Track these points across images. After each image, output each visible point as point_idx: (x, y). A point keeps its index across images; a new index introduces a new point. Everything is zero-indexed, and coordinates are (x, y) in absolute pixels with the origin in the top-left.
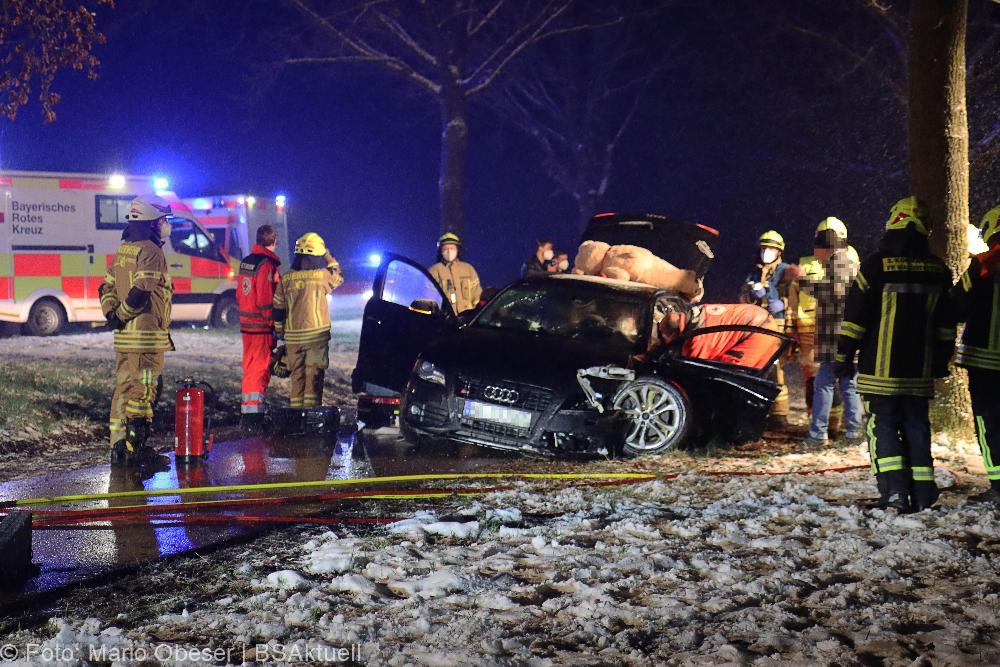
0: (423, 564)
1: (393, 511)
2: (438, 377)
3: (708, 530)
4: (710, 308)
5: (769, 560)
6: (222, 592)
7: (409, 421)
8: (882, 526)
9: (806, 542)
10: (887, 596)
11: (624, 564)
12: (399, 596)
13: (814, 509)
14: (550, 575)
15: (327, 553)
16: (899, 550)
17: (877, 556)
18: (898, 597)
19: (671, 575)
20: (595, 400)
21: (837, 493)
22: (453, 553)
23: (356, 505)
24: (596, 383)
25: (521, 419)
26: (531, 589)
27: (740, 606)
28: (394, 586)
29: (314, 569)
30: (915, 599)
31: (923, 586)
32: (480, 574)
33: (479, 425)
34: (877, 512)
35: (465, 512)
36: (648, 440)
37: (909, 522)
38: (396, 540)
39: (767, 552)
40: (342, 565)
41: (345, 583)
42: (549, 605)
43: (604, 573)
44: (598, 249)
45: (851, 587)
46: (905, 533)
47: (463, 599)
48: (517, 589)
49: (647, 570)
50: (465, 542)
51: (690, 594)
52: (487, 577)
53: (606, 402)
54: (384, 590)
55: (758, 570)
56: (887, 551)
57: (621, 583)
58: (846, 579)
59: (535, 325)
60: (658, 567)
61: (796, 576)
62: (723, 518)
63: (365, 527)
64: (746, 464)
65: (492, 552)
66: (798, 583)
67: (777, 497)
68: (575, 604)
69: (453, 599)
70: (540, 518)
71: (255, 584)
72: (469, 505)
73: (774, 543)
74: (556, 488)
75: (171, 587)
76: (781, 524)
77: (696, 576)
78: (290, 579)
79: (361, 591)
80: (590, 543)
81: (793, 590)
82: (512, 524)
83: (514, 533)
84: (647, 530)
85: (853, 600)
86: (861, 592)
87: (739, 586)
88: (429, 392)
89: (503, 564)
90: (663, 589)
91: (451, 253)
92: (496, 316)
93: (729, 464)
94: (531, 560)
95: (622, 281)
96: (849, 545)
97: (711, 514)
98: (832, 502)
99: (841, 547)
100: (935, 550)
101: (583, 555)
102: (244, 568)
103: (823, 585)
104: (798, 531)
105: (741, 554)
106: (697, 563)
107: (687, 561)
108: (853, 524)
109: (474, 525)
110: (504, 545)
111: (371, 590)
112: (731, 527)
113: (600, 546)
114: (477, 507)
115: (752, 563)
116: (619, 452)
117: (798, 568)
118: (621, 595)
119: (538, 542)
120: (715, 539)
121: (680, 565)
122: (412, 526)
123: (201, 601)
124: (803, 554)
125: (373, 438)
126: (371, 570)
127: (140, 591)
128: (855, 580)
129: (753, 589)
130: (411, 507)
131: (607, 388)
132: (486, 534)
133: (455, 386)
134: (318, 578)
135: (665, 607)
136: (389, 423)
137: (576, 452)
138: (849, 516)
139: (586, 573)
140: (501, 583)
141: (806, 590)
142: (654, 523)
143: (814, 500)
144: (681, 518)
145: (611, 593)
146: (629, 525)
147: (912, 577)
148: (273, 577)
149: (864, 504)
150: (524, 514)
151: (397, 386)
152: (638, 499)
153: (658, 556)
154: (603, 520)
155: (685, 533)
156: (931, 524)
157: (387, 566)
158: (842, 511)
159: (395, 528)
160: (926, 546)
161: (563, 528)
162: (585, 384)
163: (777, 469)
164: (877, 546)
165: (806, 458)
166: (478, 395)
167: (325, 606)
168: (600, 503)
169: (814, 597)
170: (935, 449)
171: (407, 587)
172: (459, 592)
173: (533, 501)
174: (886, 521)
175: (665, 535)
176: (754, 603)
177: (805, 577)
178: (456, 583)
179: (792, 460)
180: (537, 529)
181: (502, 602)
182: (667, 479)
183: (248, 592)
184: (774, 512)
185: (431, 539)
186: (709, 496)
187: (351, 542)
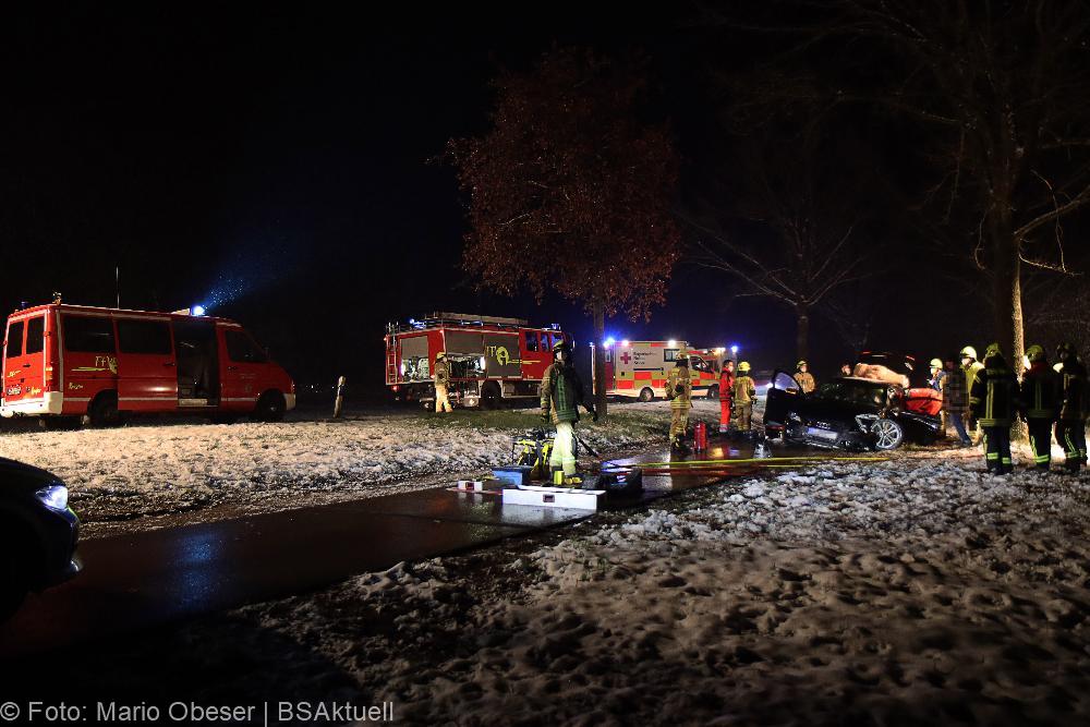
0: (792, 493)
1: (780, 472)
2: (798, 419)
3: (912, 482)
4: (912, 390)
5: (939, 494)
6: (712, 503)
7: (786, 436)
8: (988, 481)
9: (955, 487)
10: (990, 510)
11: (876, 495)
12: (784, 506)
13: (958, 473)
14: (845, 499)
15: (754, 488)
16: (998, 491)
17: (986, 493)
18: (996, 510)
19: (896, 500)
20: (863, 428)
21: (968, 466)
22: (805, 489)
23: (766, 469)
24: (864, 421)
25: (833, 436)
26: (837, 504)
27: (926, 513)
28: (781, 502)
29: (749, 494)
30: (1004, 512)
31: (1006, 506)
32: (816, 498)
33: (815, 438)
34: (986, 475)
35: (809, 473)
36: (886, 444)
37: (1000, 479)
38: (782, 483)
39: (938, 491)
40: (760, 493)
41: (761, 500)
42: (845, 511)
43: (868, 499)
44: (864, 367)
45: (975, 506)
46: (998, 483)
47: (809, 508)
48: (832, 504)
49: (886, 498)
50: (810, 485)
51: (905, 508)
52: (819, 499)
53: (868, 429)
54: (777, 503)
55: (934, 498)
56: (990, 491)
57: (875, 502)
58: (972, 503)
59: (837, 398)
60: (891, 496)
61: (951, 501)
62: (919, 477)
63: (770, 478)
64: (928, 454)
65: (821, 489)
66: (951, 504)
67: (942, 468)
68: (856, 511)
69: (805, 508)
70: (841, 476)
71: (725, 499)
72: (811, 470)
73: (941, 487)
74: (847, 463)
75: (693, 500)
76: (944, 479)
77: (907, 500)
78: (740, 498)
79: (768, 504)
80: (861, 486)
81: (949, 507)
82: (829, 478)
83: (830, 481)
84: (886, 481)
85: (976, 512)
86: (979, 508)
87: (926, 505)
88: (794, 424)
89: (826, 494)
90: (893, 505)
91: (804, 369)
92: (822, 394)
93: (921, 454)
94: (837, 493)
95: (874, 380)
96: (975, 488)
97: (913, 475)
98: (966, 470)
99: (970, 489)
100: (1011, 491)
101: (859, 491)
102: (721, 493)
103: (962, 505)
104: (951, 482)
105: (926, 491)
106: (907, 495)
107: (903, 494)
108: (975, 479)
109: (813, 478)
110: (826, 487)
111: (772, 503)
112: (922, 480)
113: (866, 487)
114: (814, 471)
115: (931, 496)
116: (874, 449)
117: (951, 498)
118: (875, 508)
119: (840, 486)
120: (915, 485)
121: (901, 496)
122: (788, 478)
123: (705, 506)
124: (953, 492)
125: (772, 443)
126: (771, 495)
127: (682, 500)
128: (977, 503)
129: (932, 506)
130: (788, 470)
131: (869, 423)
132: (818, 482)
133: (805, 422)
134: (751, 498)
135: (894, 513)
136: (778, 437)
137: (855, 449)
138: (974, 476)
139: (860, 498)
140: (825, 502)
141: (955, 507)
142: (889, 479)
143: (958, 469)
144: (900, 476)
145: (870, 507)
146: (878, 479)
147: (1002, 502)
148: (733, 497)
149: (980, 471)
150: (835, 474)
151: (781, 422)
152: (882, 468)
153: (891, 492)
154: (868, 476)
155: (902, 483)
156: (1010, 480)
157: (779, 494)
158: (970, 474)
159: (781, 479)
160: (1008, 489)
161: (851, 479)
162: (859, 421)
163: (941, 456)
164: (986, 489)
165: (954, 452)
166: (814, 426)
167: (753, 509)
168: (866, 469)
169: (959, 510)
170: (1012, 448)
171: (786, 502)
172: (806, 505)
173: (837, 468)
174: (989, 478)
175: (894, 483)
176: (933, 512)
177: (955, 501)
178: (807, 502)
179: (948, 453)
180: (839, 480)
181: (825, 509)
182: (894, 460)
183: (723, 503)
184: (940, 474)
185: (796, 484)
186: (912, 468)
187: (763, 483)
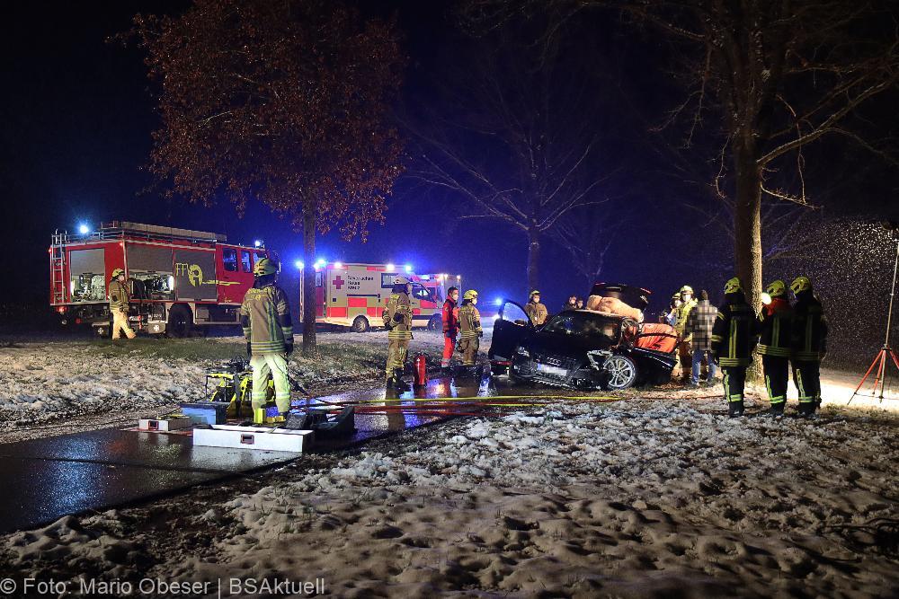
0: (519, 435)
1: (506, 411)
2: (526, 354)
3: (645, 423)
4: (646, 325)
5: (672, 437)
6: (432, 444)
7: (512, 370)
8: (723, 423)
9: (689, 429)
10: (725, 454)
11: (608, 437)
12: (509, 448)
13: (692, 415)
14: (575, 441)
15: (478, 428)
16: (730, 434)
17: (720, 436)
18: (729, 454)
19: (628, 443)
20: (595, 365)
21: (703, 408)
22: (533, 430)
23: (490, 408)
24: (596, 357)
25: (563, 373)
26: (566, 447)
27: (660, 457)
28: (507, 444)
29: (472, 435)
30: (738, 456)
31: (741, 450)
32: (544, 440)
33: (545, 375)
34: (721, 417)
35: (537, 413)
36: (618, 383)
37: (734, 421)
38: (508, 423)
39: (671, 433)
40: (484, 435)
41: (485, 442)
42: (574, 454)
43: (599, 441)
44: (597, 299)
45: (709, 450)
46: (733, 426)
47: (537, 451)
48: (561, 447)
49: (618, 440)
50: (537, 426)
51: (637, 451)
52: (547, 441)
53: (600, 366)
54: (502, 445)
55: (668, 441)
56: (725, 434)
57: (606, 445)
58: (707, 446)
59: (569, 332)
60: (623, 439)
61: (684, 444)
62: (652, 418)
63: (494, 418)
64: (662, 394)
65: (550, 430)
66: (685, 447)
67: (676, 409)
68: (586, 454)
69: (532, 450)
70: (571, 416)
71: (447, 441)
72: (539, 410)
73: (675, 430)
74: (578, 403)
75: (412, 441)
76: (677, 421)
77: (639, 443)
78: (462, 439)
79: (493, 446)
80: (593, 427)
81: (683, 450)
82: (558, 418)
83: (559, 422)
84: (618, 423)
85: (710, 455)
86: (713, 452)
87: (659, 448)
88: (522, 360)
89: (554, 435)
90: (625, 449)
91: (537, 299)
92: (552, 327)
93: (654, 394)
94: (566, 434)
95: (607, 313)
96: (708, 431)
97: (646, 416)
98: (701, 412)
99: (704, 431)
100: (746, 434)
101: (590, 433)
102: (442, 434)
103: (696, 448)
104: (685, 424)
105: (660, 434)
106: (640, 438)
107: (636, 436)
108: (709, 422)
109: (542, 418)
110: (554, 428)
111: (497, 445)
112: (655, 422)
113: (597, 429)
114: (543, 410)
115: (665, 438)
116: (605, 388)
117: (685, 441)
118: (607, 451)
119: (570, 427)
120: (648, 427)
121: (633, 438)
122: (515, 417)
123: (424, 447)
124: (687, 434)
125: (497, 379)
126: (497, 436)
127: (398, 442)
128: (711, 446)
129: (665, 450)
130: (513, 410)
131: (601, 359)
132: (547, 423)
133: (534, 357)
134: (473, 439)
135: (626, 456)
136: (505, 373)
137: (586, 388)
138: (708, 418)
139: (591, 441)
140: (553, 444)
141: (689, 451)
142: (621, 420)
143: (692, 411)
144: (633, 417)
145: (602, 450)
146: (610, 420)
147: (737, 445)
148: (455, 438)
149: (715, 413)
150: (563, 414)
151: (508, 357)
152: (614, 409)
153: (623, 434)
154: (599, 417)
155: (635, 424)
156: (745, 422)
157: (504, 435)
158: (705, 416)
159: (508, 419)
160: (743, 432)
161: (581, 420)
162: (591, 357)
163: (676, 397)
164: (720, 432)
165: (689, 392)
166: (544, 362)
167: (477, 452)
168: (597, 410)
169: (693, 453)
170: (746, 390)
171: (512, 444)
172: (535, 447)
173: (567, 408)
174: (724, 421)
175: (626, 425)
176: (666, 455)
177: (689, 445)
178: (534, 444)
179: (682, 393)
180: (569, 421)
181: (554, 452)
182: (626, 400)
183: (444, 444)
184: (674, 416)
185: (523, 424)
186: (645, 408)
187: (488, 424)
